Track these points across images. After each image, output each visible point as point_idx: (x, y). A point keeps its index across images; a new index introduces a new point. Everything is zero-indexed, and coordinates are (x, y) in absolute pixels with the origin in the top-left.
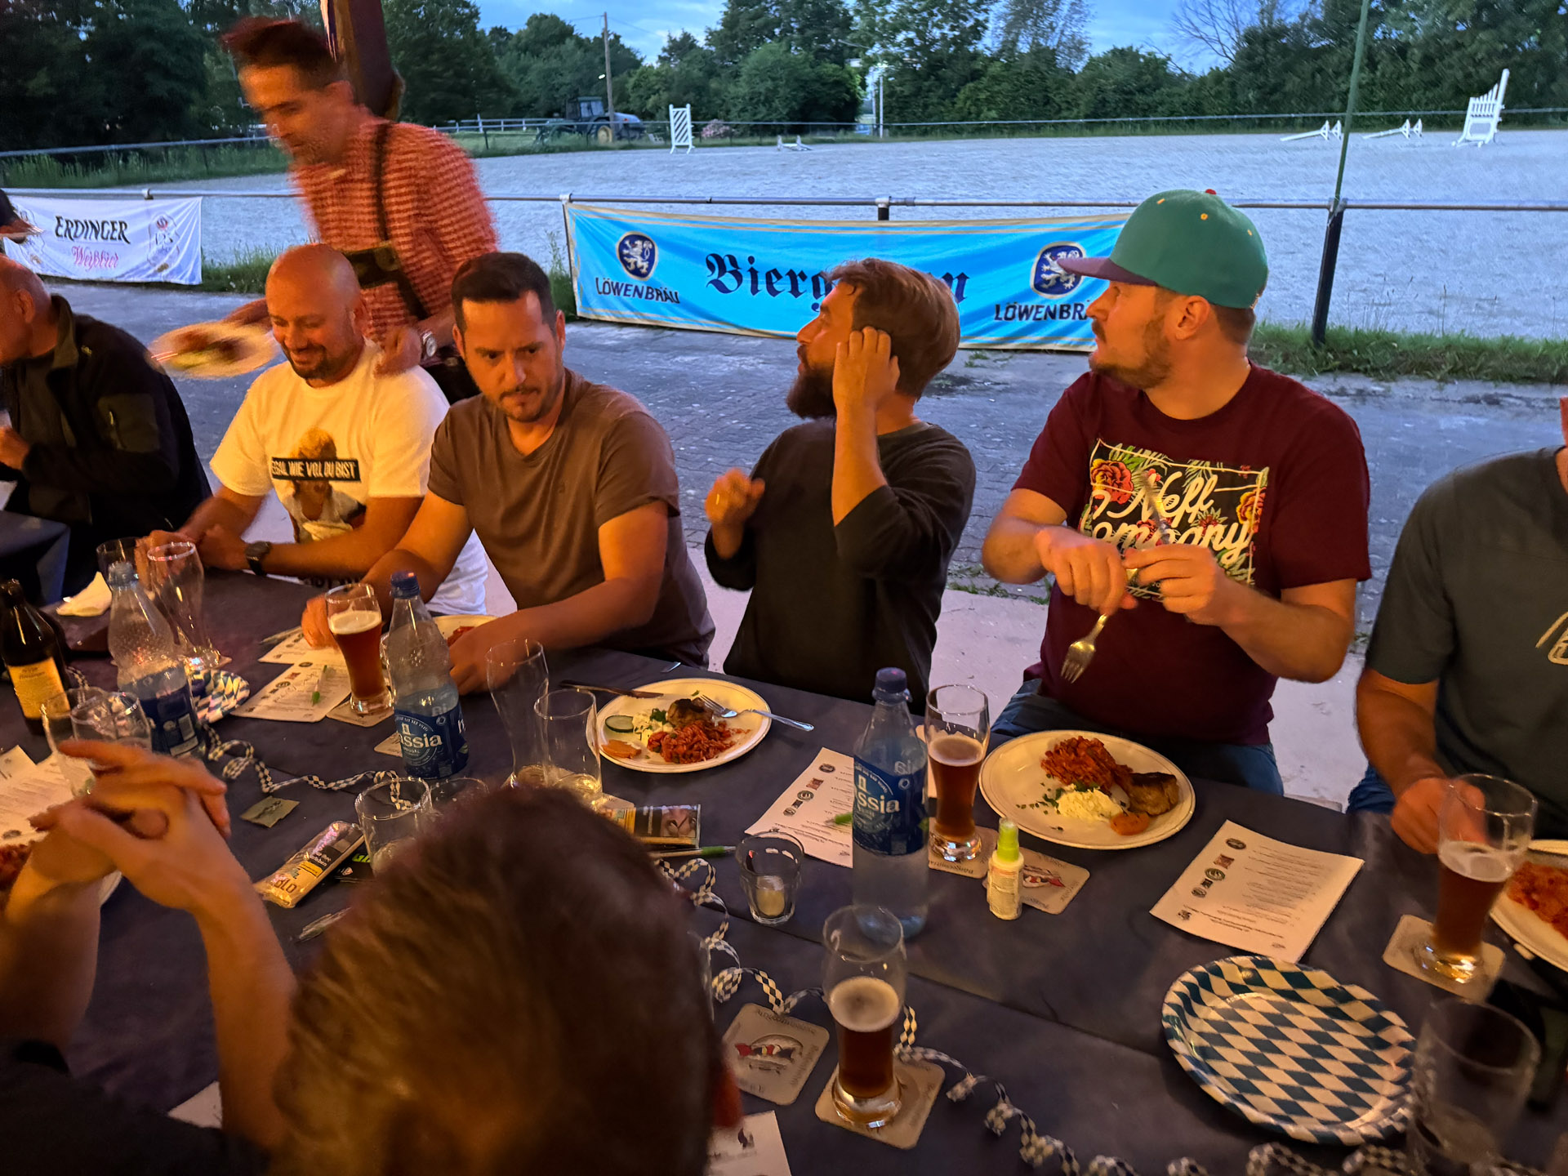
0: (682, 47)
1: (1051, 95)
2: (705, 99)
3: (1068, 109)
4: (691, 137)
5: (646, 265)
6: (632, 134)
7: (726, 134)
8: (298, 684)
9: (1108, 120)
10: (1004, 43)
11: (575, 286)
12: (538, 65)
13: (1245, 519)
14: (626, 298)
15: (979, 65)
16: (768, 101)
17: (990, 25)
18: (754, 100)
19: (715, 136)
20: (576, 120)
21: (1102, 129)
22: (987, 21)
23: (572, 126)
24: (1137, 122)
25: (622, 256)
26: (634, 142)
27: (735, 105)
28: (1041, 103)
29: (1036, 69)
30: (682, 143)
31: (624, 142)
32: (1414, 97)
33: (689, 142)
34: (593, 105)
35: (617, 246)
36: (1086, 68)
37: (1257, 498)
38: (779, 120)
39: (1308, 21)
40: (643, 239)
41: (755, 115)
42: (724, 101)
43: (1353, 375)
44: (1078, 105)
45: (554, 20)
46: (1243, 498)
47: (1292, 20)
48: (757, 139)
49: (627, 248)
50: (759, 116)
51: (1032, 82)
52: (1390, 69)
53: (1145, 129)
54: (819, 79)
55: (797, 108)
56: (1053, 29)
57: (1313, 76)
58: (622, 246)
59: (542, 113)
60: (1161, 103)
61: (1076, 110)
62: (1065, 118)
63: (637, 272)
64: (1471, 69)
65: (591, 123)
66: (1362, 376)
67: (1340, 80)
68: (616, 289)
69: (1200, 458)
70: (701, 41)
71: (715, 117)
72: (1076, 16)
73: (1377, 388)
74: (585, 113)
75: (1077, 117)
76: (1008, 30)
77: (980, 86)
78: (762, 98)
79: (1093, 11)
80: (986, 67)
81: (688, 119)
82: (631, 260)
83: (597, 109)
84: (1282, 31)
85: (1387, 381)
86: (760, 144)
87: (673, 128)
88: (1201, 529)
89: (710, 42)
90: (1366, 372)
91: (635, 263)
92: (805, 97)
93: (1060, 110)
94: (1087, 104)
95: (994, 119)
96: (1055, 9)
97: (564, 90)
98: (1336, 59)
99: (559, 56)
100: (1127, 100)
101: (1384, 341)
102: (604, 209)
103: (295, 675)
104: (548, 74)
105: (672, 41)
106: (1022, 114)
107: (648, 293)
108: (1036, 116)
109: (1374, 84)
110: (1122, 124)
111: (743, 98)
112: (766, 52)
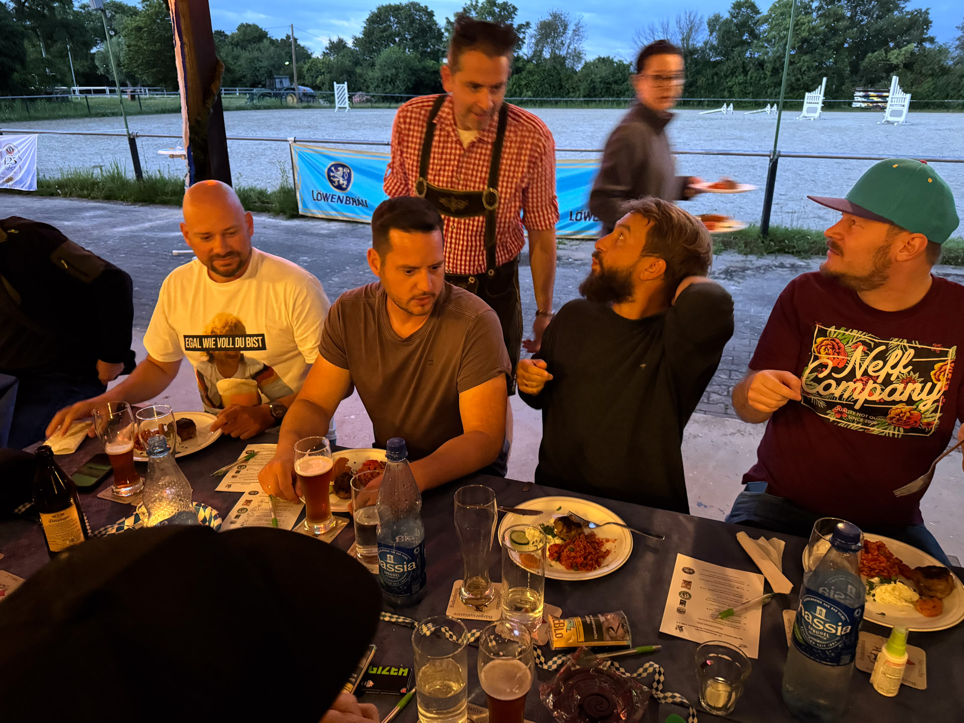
0: (338, 47)
1: (563, 84)
2: (354, 79)
3: (574, 92)
4: (348, 102)
5: (345, 183)
6: (309, 99)
7: (368, 101)
8: (253, 510)
9: (597, 99)
10: (535, 52)
11: (298, 195)
12: (245, 55)
13: (939, 380)
14: (332, 203)
15: (520, 64)
16: (392, 81)
17: (526, 41)
18: (384, 81)
19: (360, 102)
20: (273, 90)
21: (594, 104)
22: (524, 38)
23: (270, 93)
24: (614, 101)
25: (329, 176)
26: (311, 104)
27: (372, 83)
28: (557, 88)
29: (555, 68)
30: (342, 106)
31: (305, 104)
32: (769, 91)
33: (347, 105)
34: (283, 80)
35: (326, 170)
36: (583, 68)
37: (948, 367)
38: (400, 93)
39: (708, 46)
40: (343, 166)
41: (385, 89)
42: (365, 80)
43: (787, 255)
44: (579, 90)
45: (255, 28)
46: (937, 366)
47: (700, 45)
48: (388, 105)
49: (333, 172)
50: (387, 91)
51: (552, 76)
52: (755, 75)
53: (619, 105)
54: (424, 69)
55: (411, 86)
56: (563, 45)
57: (713, 78)
58: (330, 170)
59: (248, 85)
60: (627, 90)
61: (578, 93)
62: (572, 97)
63: (339, 187)
64: (799, 76)
65: (282, 92)
66: (790, 255)
67: (727, 80)
68: (326, 198)
69: (899, 338)
70: (350, 43)
71: (360, 90)
72: (576, 38)
73: (802, 263)
74: (278, 86)
75: (579, 97)
76: (537, 44)
77: (522, 77)
78: (389, 79)
79: (586, 35)
80: (524, 65)
81: (346, 91)
82: (336, 180)
83: (286, 83)
84: (695, 51)
85: (806, 259)
86: (389, 108)
87: (336, 96)
88: (903, 385)
89: (355, 44)
90: (793, 253)
91: (339, 181)
92: (415, 80)
93: (569, 92)
94: (584, 89)
95: (530, 97)
96: (564, 33)
97: (262, 71)
98: (725, 68)
99: (259, 49)
100: (609, 88)
101: (802, 235)
102: (319, 147)
103: (248, 502)
104: (252, 61)
105: (331, 43)
106: (546, 94)
107: (347, 200)
108: (554, 96)
109: (746, 83)
110: (605, 101)
111: (377, 79)
112: (389, 52)
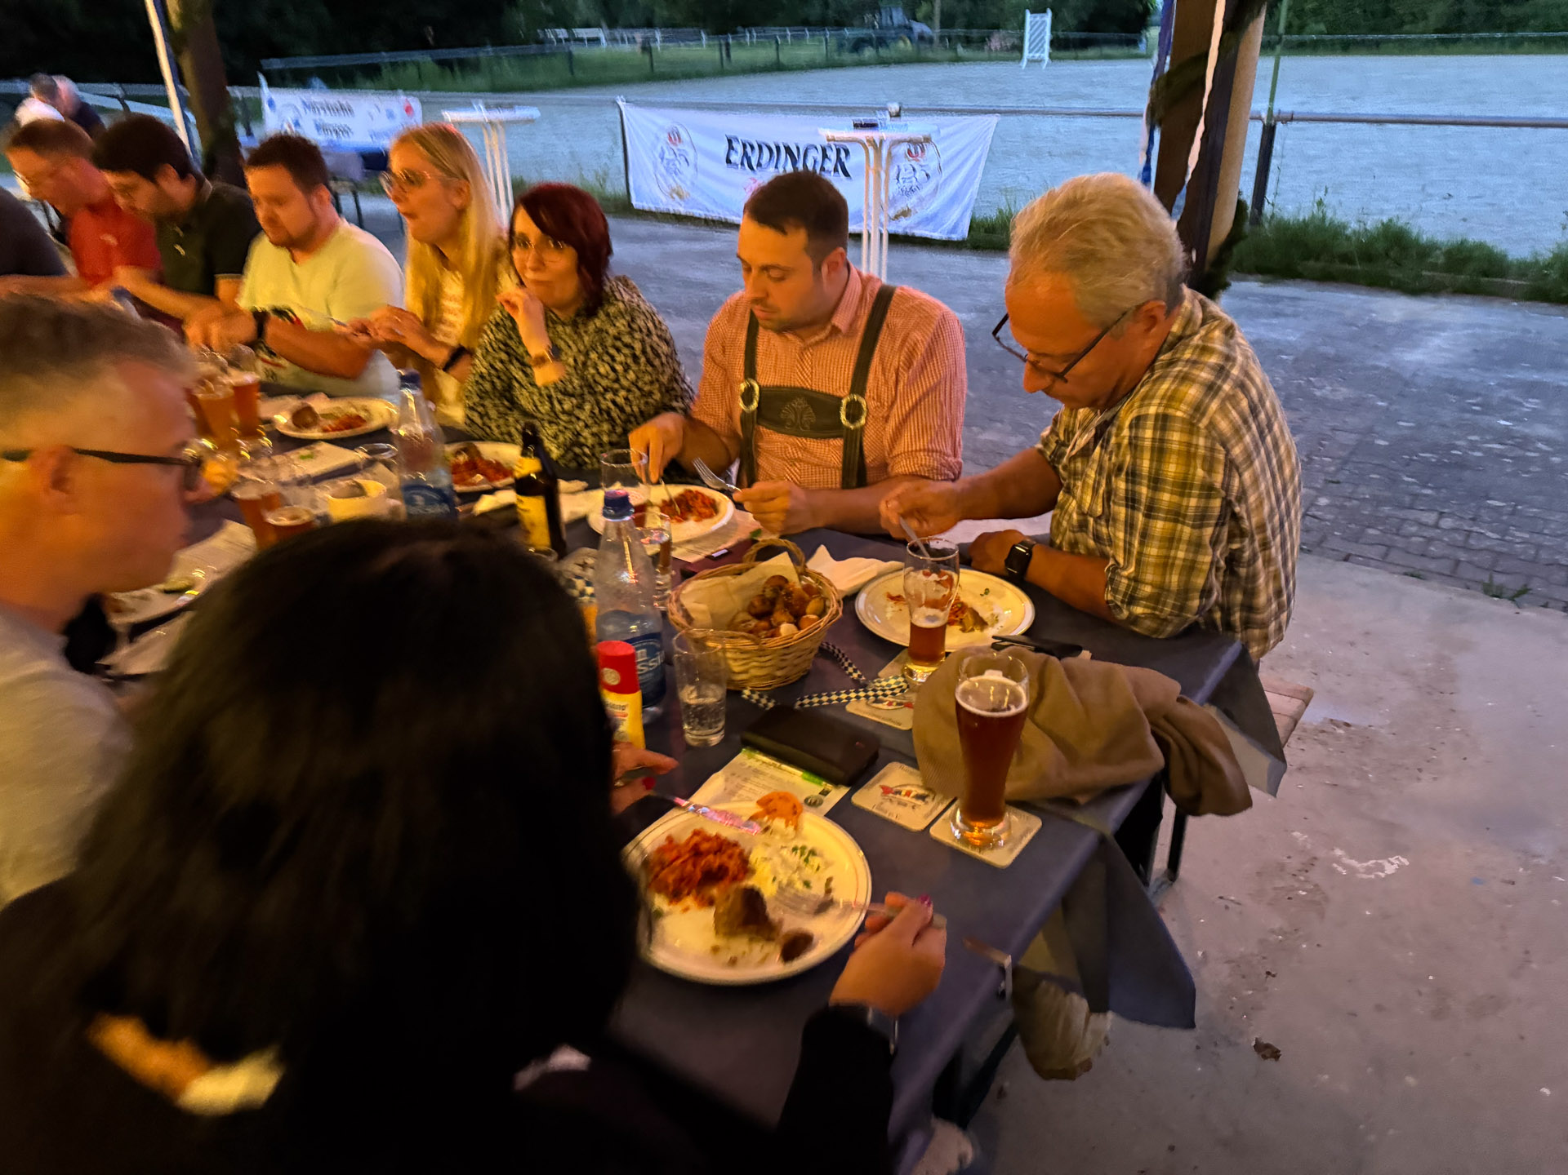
3: (1412, 22)
4: (1048, 50)
9: (1463, 35)
20: (874, 29)
24: (1502, 39)
30: (1036, 57)
33: (1046, 56)
34: (894, 11)
44: (1425, 18)
53: (1516, 46)
60: (1535, 16)
65: (890, 33)
74: (886, 21)
81: (1048, 28)
83: (898, 17)
86: (1076, 58)
87: (1027, 40)
92: (1096, 7)
93: (1402, 23)
95: (1321, 33)
106: (1355, 28)
108: (1373, 30)
